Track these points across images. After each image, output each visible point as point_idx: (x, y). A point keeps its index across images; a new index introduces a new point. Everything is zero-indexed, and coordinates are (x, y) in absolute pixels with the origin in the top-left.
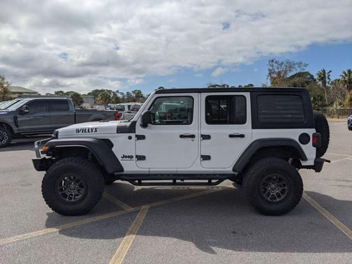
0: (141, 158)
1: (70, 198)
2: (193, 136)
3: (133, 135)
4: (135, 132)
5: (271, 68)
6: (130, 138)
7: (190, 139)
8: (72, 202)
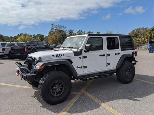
0: (85, 67)
1: (57, 94)
2: (104, 55)
3: (81, 56)
4: (82, 55)
5: (52, 27)
6: (80, 58)
7: (103, 56)
8: (58, 96)
